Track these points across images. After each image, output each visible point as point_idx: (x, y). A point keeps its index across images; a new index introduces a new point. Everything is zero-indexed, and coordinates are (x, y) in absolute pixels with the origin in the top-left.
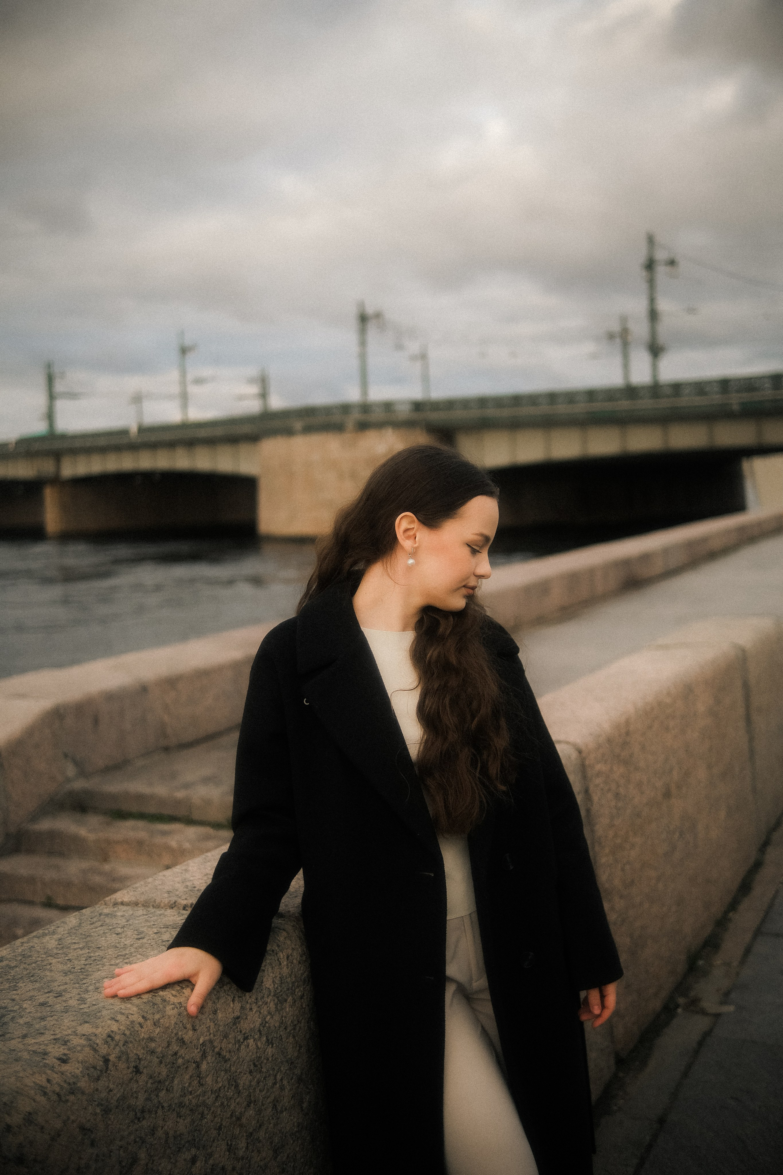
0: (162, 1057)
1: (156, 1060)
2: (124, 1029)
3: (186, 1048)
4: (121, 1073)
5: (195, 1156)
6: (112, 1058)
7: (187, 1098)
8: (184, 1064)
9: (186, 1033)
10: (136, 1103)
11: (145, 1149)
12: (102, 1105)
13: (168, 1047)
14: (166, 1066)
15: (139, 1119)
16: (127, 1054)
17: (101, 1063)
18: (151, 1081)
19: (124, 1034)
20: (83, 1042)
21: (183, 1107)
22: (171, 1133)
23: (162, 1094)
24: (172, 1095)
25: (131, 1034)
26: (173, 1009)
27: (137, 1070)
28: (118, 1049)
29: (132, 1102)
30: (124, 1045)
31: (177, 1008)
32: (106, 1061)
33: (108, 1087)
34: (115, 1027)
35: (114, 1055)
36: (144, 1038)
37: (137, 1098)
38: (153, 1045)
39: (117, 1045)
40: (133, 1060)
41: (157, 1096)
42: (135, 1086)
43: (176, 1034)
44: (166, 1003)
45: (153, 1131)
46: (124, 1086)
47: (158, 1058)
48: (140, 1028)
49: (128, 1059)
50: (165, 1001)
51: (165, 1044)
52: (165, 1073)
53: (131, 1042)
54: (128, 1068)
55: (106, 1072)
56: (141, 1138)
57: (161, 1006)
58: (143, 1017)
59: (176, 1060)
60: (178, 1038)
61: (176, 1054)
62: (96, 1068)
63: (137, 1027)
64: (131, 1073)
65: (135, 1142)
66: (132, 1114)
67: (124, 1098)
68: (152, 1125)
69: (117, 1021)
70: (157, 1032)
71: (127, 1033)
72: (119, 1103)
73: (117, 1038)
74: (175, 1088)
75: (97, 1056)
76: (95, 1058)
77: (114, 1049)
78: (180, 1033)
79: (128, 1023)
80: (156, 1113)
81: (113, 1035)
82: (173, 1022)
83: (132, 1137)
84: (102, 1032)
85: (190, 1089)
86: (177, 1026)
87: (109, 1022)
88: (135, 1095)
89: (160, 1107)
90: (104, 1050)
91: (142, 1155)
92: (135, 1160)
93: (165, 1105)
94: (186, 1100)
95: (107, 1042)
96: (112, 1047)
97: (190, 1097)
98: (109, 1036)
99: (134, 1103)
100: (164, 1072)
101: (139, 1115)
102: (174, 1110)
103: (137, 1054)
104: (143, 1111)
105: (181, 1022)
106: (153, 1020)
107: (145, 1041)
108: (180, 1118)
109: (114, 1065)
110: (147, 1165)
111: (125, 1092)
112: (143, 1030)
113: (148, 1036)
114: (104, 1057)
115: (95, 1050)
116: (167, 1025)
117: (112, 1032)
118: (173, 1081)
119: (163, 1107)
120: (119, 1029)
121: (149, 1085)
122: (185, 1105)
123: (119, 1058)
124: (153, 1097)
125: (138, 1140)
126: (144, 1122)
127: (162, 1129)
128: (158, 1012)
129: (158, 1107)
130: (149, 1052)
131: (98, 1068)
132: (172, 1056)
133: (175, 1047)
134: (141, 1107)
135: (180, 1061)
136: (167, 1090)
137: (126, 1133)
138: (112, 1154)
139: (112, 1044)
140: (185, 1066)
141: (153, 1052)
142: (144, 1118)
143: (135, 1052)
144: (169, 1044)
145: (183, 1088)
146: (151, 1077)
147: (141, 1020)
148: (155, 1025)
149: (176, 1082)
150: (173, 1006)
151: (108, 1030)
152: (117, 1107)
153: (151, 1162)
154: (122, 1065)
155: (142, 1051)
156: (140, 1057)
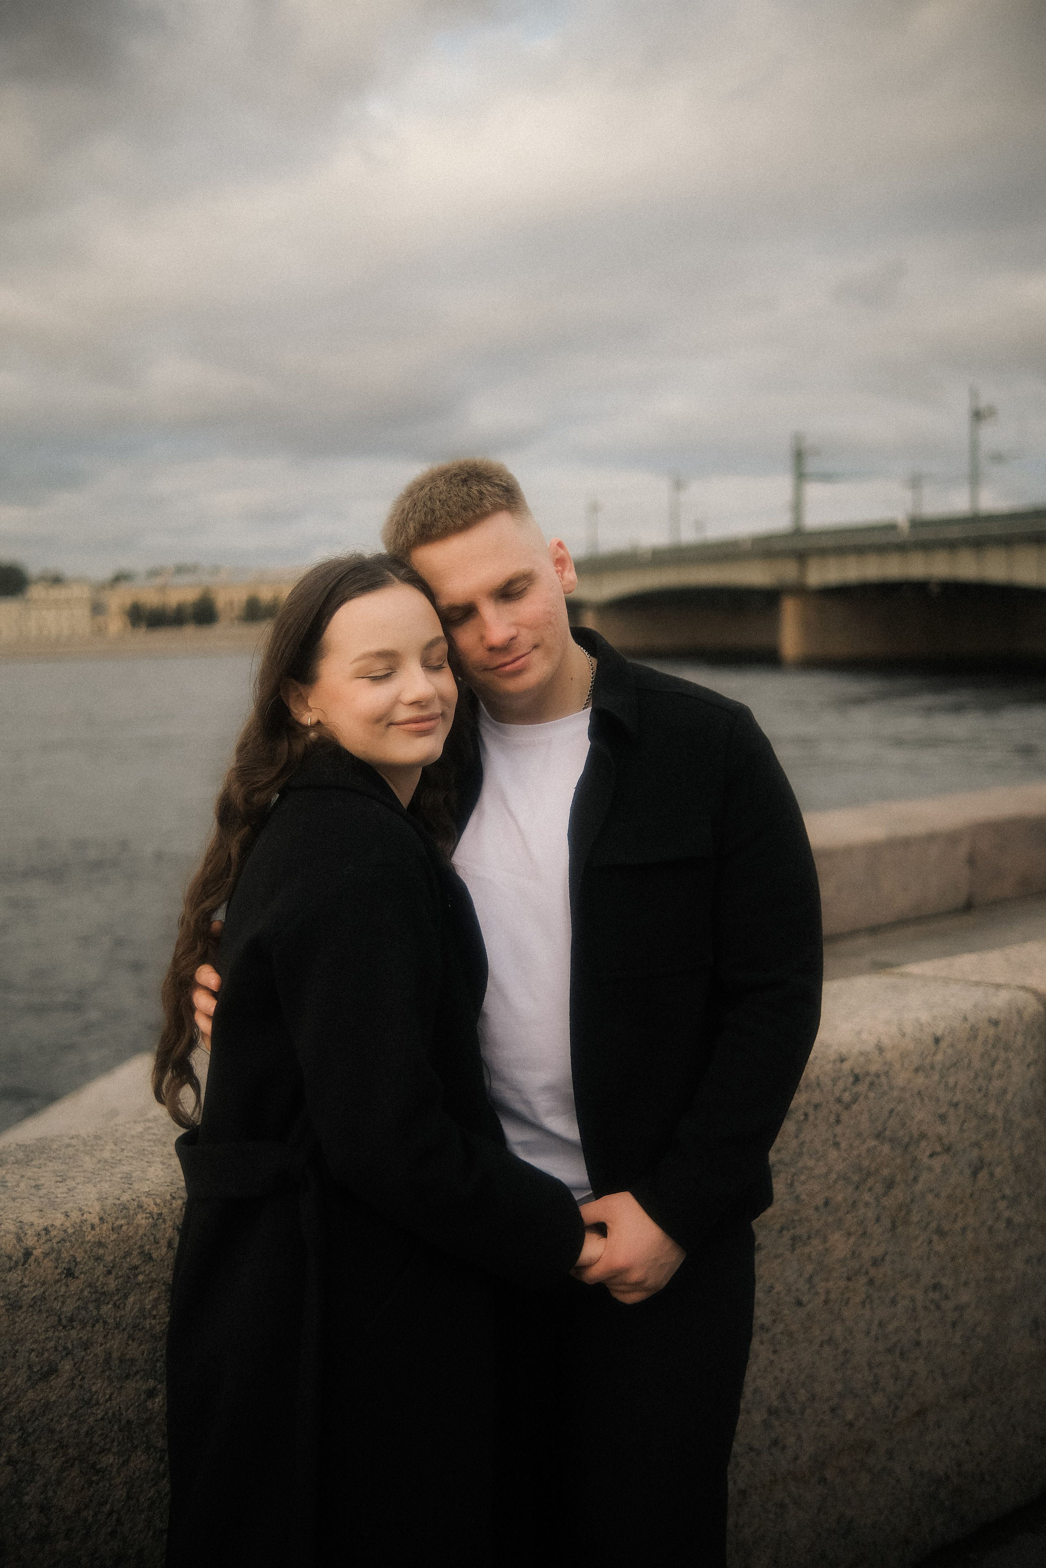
0: (113, 1267)
1: (100, 1269)
2: (69, 1225)
3: (153, 1266)
4: (44, 1271)
5: (155, 1388)
6: (37, 1252)
7: (148, 1321)
8: (147, 1283)
9: (157, 1249)
10: (60, 1308)
11: (72, 1362)
12: (9, 1299)
13: (125, 1257)
14: (117, 1278)
15: (64, 1327)
16: (59, 1251)
17: (20, 1254)
18: (88, 1289)
19: (65, 1231)
20: (12, 1228)
21: (140, 1330)
22: (115, 1355)
23: (105, 1309)
24: (123, 1313)
25: (74, 1233)
26: (146, 1218)
27: (69, 1273)
28: (49, 1245)
29: (57, 1305)
30: (59, 1242)
31: (153, 1218)
32: (28, 1254)
33: (21, 1282)
34: (58, 1223)
35: (40, 1250)
36: (89, 1242)
37: (63, 1303)
38: (101, 1251)
39: (50, 1240)
40: (66, 1260)
41: (98, 1308)
42: (63, 1289)
43: (141, 1247)
44: (140, 1210)
45: (86, 1345)
46: (47, 1286)
47: (104, 1266)
48: (89, 1229)
49: (57, 1259)
50: (140, 1206)
51: (122, 1253)
52: (113, 1286)
53: (70, 1241)
54: (56, 1268)
55: (23, 1265)
56: (65, 1348)
57: (132, 1212)
58: (101, 1219)
59: (136, 1276)
60: (143, 1252)
61: (136, 1268)
62: (12, 1259)
63: (86, 1228)
64: (59, 1274)
65: (56, 1349)
66: (54, 1319)
67: (43, 1297)
68: (85, 1338)
69: (68, 1216)
70: (112, 1238)
71: (70, 1231)
72: (35, 1303)
73: (53, 1233)
74: (128, 1307)
75: (18, 1246)
76: (15, 1248)
77: (43, 1244)
78: (147, 1247)
79: (78, 1221)
80: (93, 1326)
81: (50, 1229)
82: (141, 1232)
83: (52, 1344)
84: (40, 1223)
85: (154, 1313)
86: (145, 1238)
87: (59, 1215)
88: (61, 1299)
89: (101, 1321)
90: (30, 1242)
91: (67, 1366)
92: (52, 1370)
93: (111, 1321)
94: (147, 1324)
95: (39, 1235)
96: (41, 1241)
97: (153, 1322)
98: (46, 1230)
99: (58, 1308)
100: (112, 1284)
101: (64, 1322)
102: (124, 1329)
103: (73, 1256)
104: (71, 1320)
105: (153, 1234)
106: (113, 1224)
107: (90, 1244)
108: (133, 1340)
109: (35, 1260)
110: (73, 1379)
111: (47, 1294)
112: (93, 1232)
113: (97, 1240)
114: (26, 1249)
115: (19, 1240)
116: (130, 1234)
117: (53, 1225)
118: (126, 1296)
119: (105, 1322)
120: (62, 1225)
121: (86, 1293)
122: (143, 1328)
123: (46, 1255)
124: (91, 1307)
125: (60, 1348)
126: (73, 1333)
127: (101, 1346)
128: (125, 1217)
129: (97, 1321)
130: (92, 1257)
131: (14, 1258)
132: (129, 1269)
133: (136, 1261)
134: (69, 1314)
135: (141, 1278)
136: (115, 1304)
137: (42, 1337)
138: (17, 1354)
139: (44, 1239)
140: (149, 1285)
141: (98, 1259)
142: (73, 1328)
143: (71, 1253)
144: (128, 1254)
145: (142, 1309)
146: (90, 1285)
147: (96, 1221)
148: (113, 1229)
149: (131, 1299)
150: (148, 1215)
151: (49, 1222)
152: (31, 1306)
153: (80, 1377)
154: (48, 1263)
155: (83, 1254)
156: (78, 1260)
